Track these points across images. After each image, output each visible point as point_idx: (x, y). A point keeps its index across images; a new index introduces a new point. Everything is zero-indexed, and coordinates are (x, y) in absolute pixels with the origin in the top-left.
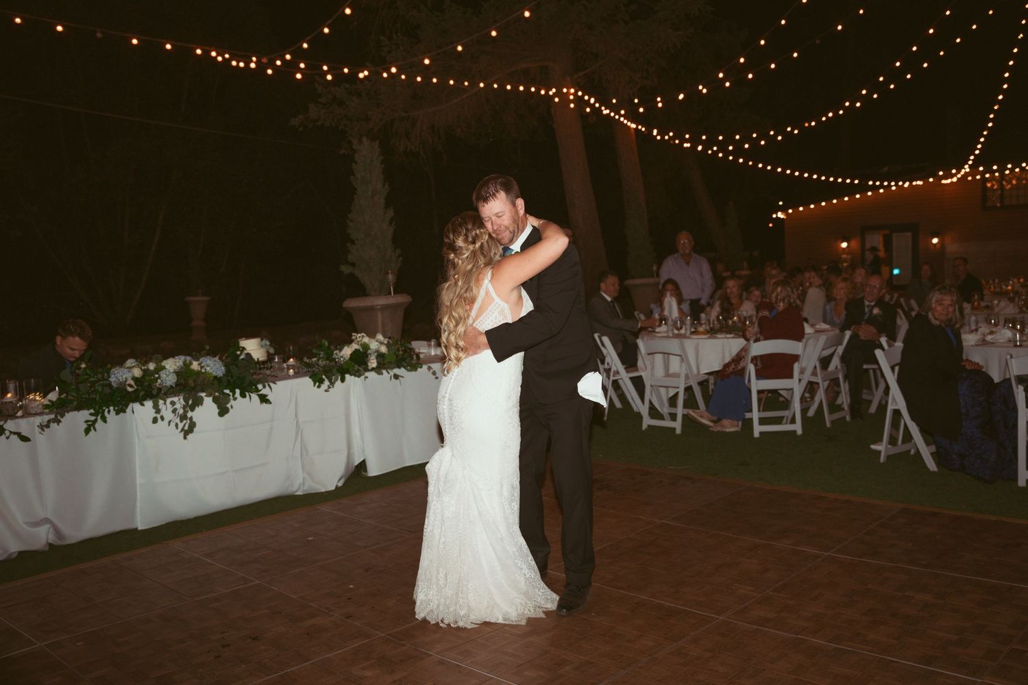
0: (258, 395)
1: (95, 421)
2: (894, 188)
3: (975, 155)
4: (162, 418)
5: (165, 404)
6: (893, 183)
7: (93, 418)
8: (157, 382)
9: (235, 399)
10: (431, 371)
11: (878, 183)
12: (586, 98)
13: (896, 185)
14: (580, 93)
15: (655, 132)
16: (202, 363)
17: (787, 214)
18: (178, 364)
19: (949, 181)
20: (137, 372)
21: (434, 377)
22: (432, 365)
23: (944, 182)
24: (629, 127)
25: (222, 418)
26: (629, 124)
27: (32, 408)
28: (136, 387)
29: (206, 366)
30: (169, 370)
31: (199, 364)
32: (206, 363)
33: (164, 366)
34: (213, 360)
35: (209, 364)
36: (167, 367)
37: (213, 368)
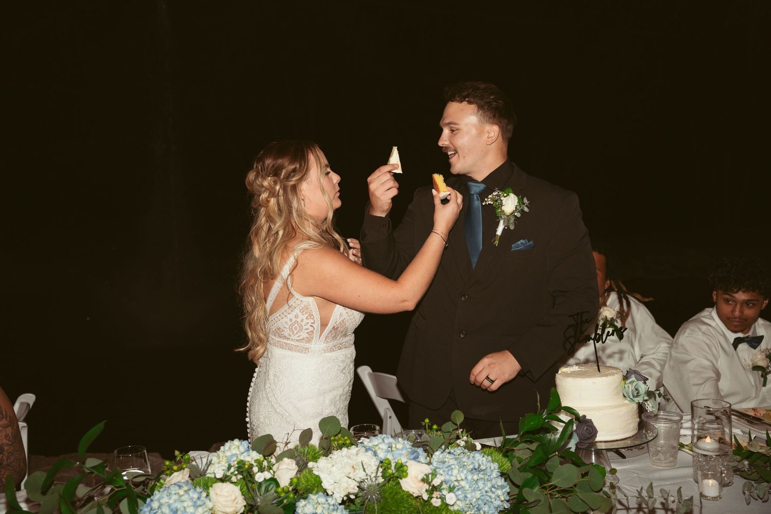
16: (434, 474)
29: (444, 486)
30: (330, 493)
31: (425, 477)
32: (447, 477)
33: (318, 477)
34: (471, 467)
35: (456, 481)
36: (325, 485)
37: (468, 495)
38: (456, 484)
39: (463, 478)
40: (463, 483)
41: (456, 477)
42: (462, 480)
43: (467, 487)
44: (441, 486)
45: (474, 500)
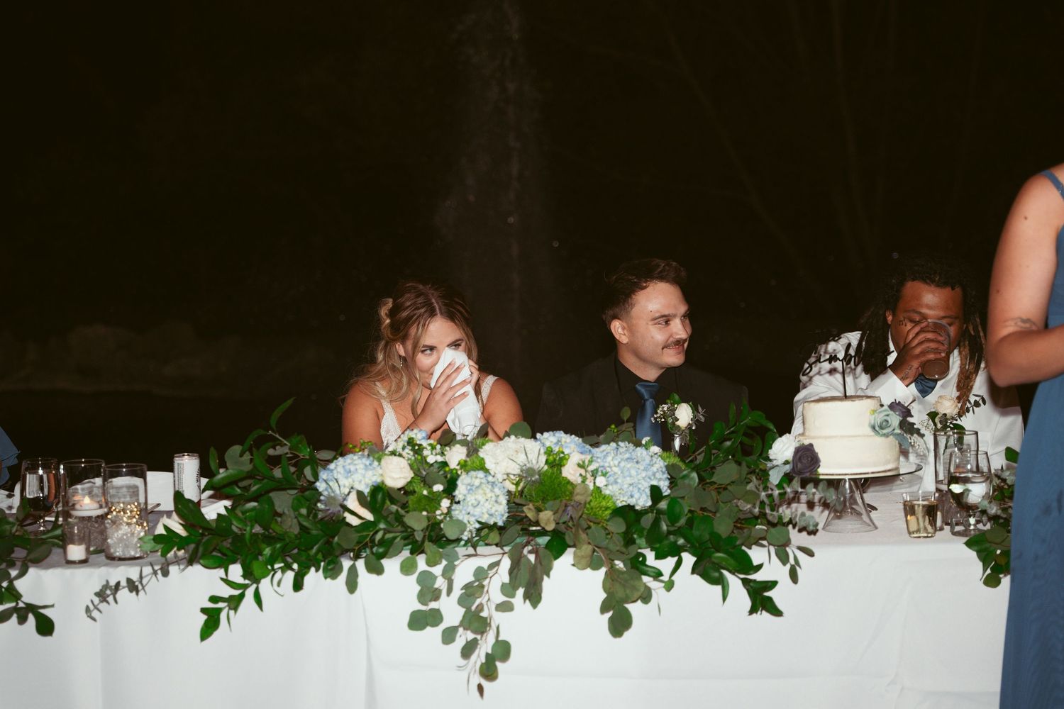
0: (746, 582)
1: (235, 602)
4: (433, 618)
5: (448, 573)
7: (227, 592)
8: (438, 506)
9: (669, 586)
16: (591, 462)
18: (521, 458)
20: (396, 473)
25: (618, 640)
27: (121, 540)
28: (369, 516)
29: (600, 473)
30: (492, 473)
31: (581, 463)
32: (602, 464)
33: (483, 459)
34: (627, 455)
35: (609, 467)
36: (488, 465)
37: (619, 481)
38: (608, 469)
39: (617, 465)
40: (616, 469)
41: (609, 463)
42: (615, 466)
43: (619, 472)
44: (597, 473)
45: (626, 486)
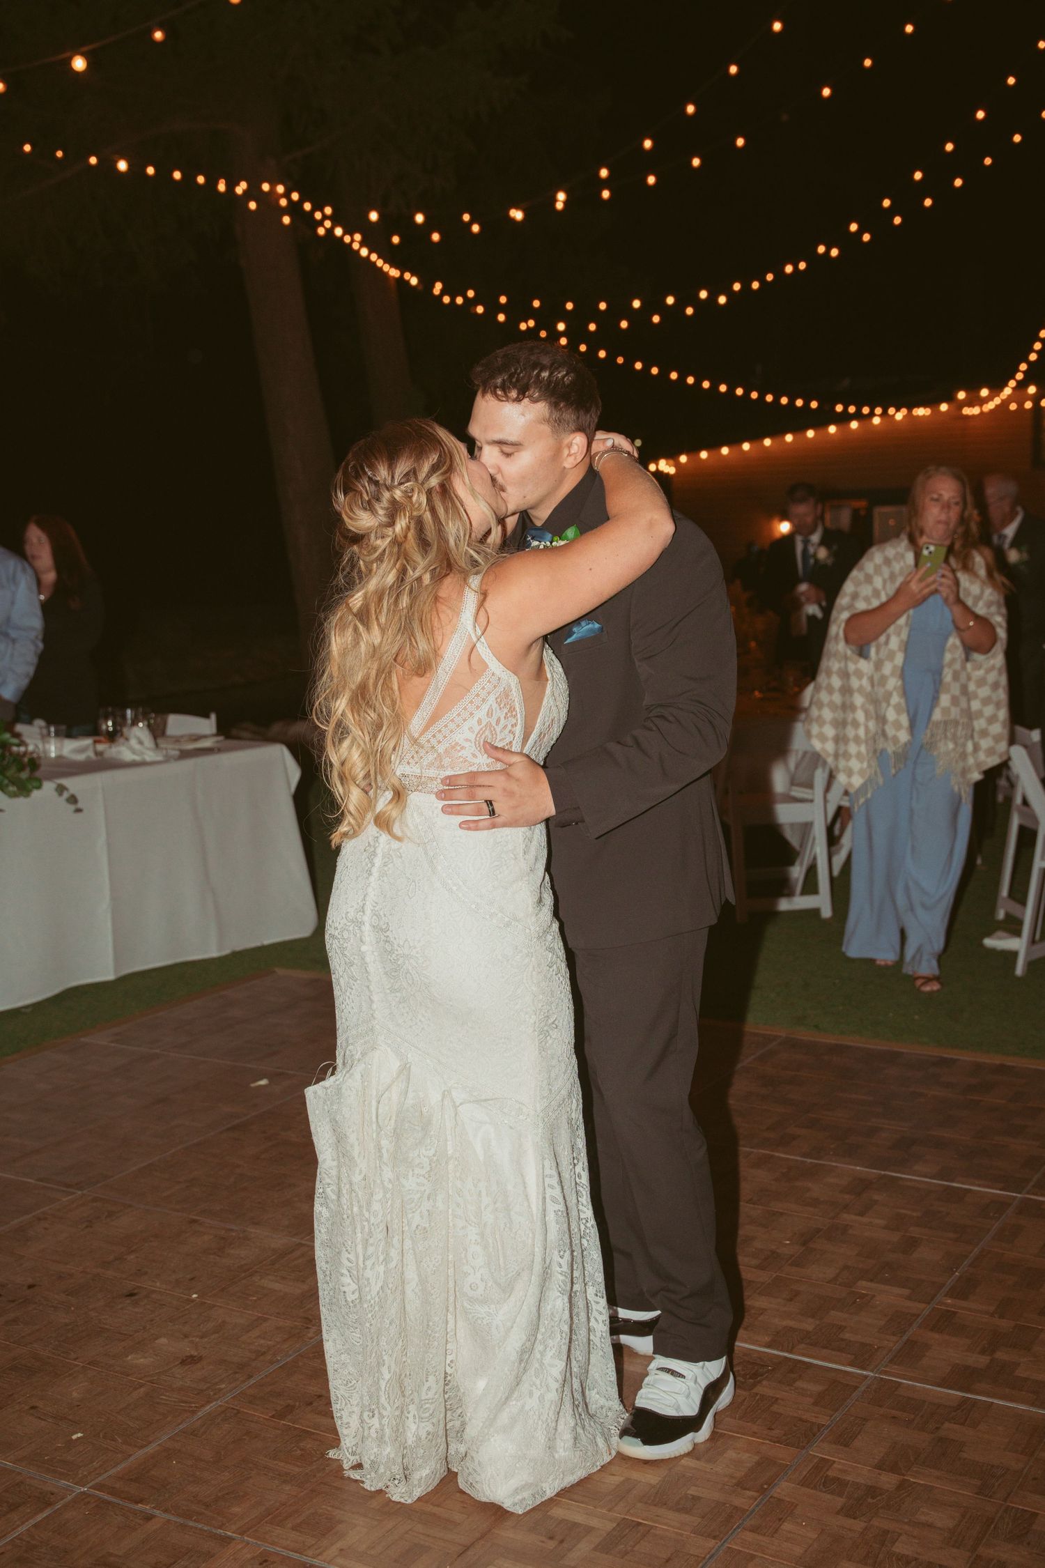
2: (876, 420)
3: (1029, 363)
6: (878, 411)
10: (66, 795)
11: (852, 409)
12: (307, 206)
13: (885, 413)
14: (295, 196)
15: (438, 287)
17: (678, 465)
19: (975, 411)
21: (72, 807)
22: (65, 782)
23: (967, 411)
24: (386, 274)
26: (386, 268)
